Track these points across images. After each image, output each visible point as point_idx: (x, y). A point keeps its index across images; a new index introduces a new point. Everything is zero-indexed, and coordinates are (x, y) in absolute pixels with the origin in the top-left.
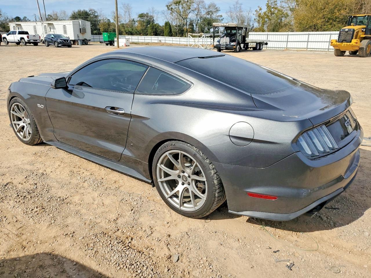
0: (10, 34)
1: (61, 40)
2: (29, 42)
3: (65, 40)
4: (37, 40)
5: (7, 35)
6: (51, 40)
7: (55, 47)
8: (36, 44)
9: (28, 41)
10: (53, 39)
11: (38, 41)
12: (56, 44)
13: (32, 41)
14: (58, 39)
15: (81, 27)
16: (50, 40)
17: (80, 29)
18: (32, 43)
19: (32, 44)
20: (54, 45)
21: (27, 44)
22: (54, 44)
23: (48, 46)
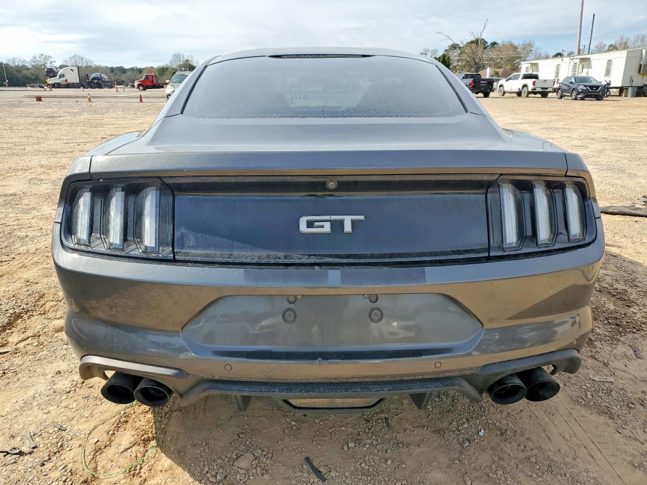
0: (511, 79)
1: (585, 86)
2: (534, 92)
3: (591, 87)
4: (547, 89)
5: (507, 81)
6: (568, 86)
7: (572, 99)
8: (544, 94)
9: (533, 89)
10: (571, 85)
11: (549, 90)
12: (575, 93)
13: (539, 90)
14: (579, 85)
15: (642, 63)
16: (566, 88)
17: (641, 65)
18: (539, 93)
19: (538, 95)
20: (571, 96)
21: (530, 95)
22: (571, 94)
23: (561, 98)
